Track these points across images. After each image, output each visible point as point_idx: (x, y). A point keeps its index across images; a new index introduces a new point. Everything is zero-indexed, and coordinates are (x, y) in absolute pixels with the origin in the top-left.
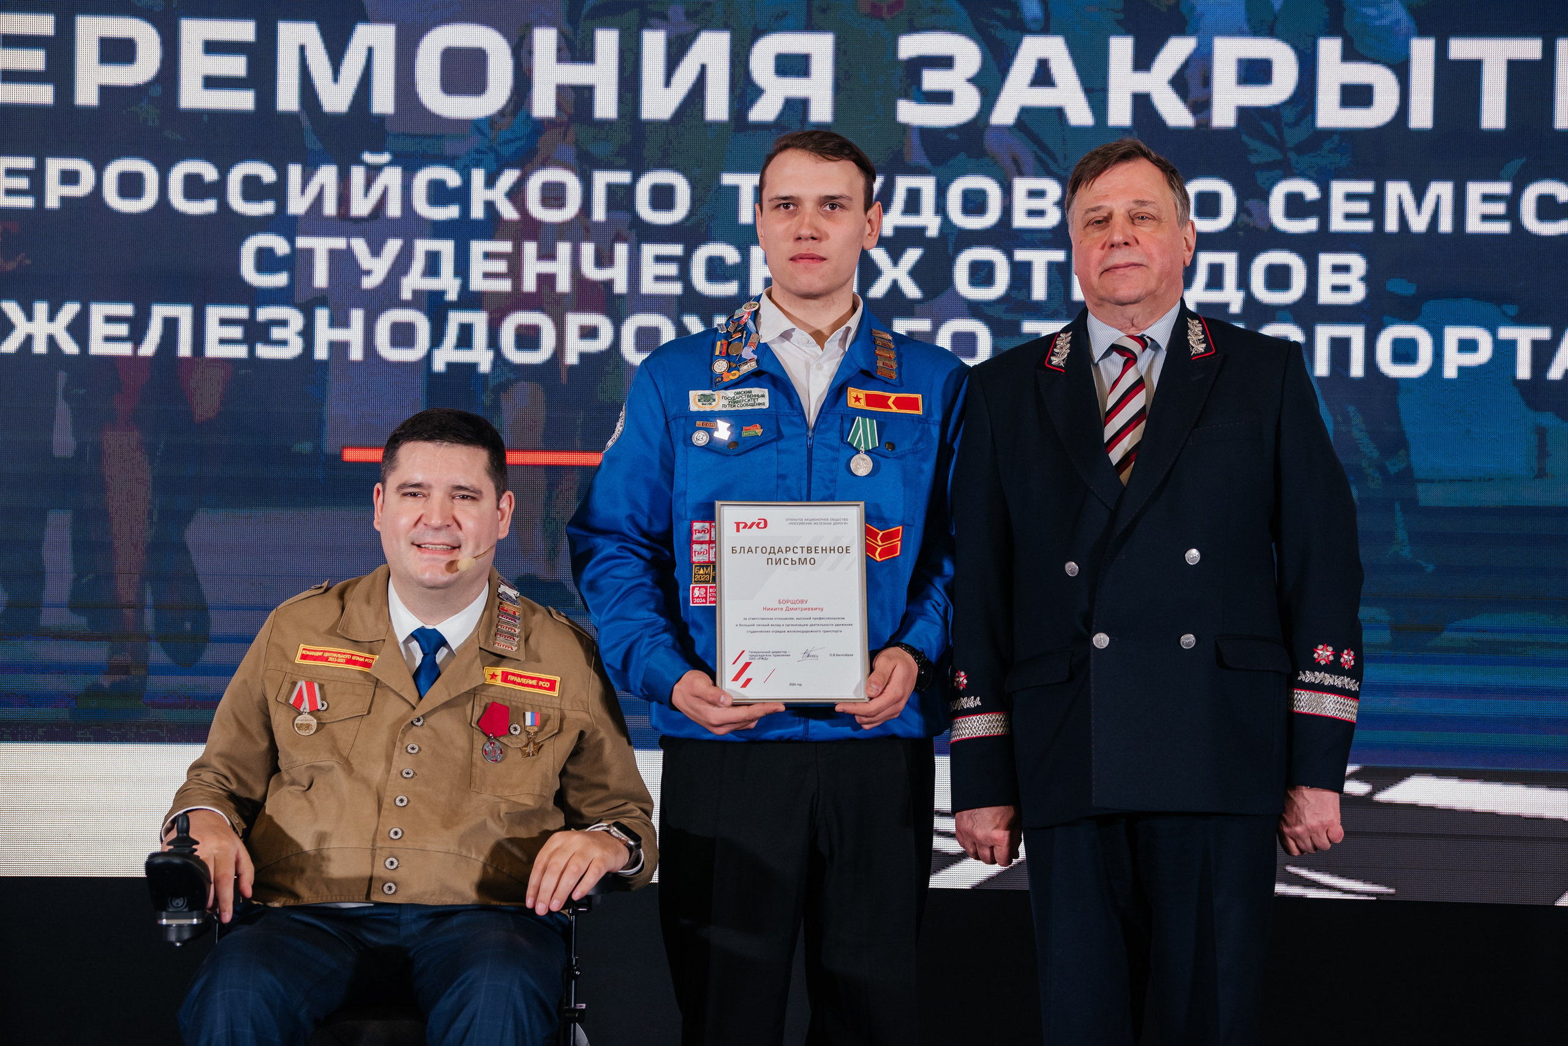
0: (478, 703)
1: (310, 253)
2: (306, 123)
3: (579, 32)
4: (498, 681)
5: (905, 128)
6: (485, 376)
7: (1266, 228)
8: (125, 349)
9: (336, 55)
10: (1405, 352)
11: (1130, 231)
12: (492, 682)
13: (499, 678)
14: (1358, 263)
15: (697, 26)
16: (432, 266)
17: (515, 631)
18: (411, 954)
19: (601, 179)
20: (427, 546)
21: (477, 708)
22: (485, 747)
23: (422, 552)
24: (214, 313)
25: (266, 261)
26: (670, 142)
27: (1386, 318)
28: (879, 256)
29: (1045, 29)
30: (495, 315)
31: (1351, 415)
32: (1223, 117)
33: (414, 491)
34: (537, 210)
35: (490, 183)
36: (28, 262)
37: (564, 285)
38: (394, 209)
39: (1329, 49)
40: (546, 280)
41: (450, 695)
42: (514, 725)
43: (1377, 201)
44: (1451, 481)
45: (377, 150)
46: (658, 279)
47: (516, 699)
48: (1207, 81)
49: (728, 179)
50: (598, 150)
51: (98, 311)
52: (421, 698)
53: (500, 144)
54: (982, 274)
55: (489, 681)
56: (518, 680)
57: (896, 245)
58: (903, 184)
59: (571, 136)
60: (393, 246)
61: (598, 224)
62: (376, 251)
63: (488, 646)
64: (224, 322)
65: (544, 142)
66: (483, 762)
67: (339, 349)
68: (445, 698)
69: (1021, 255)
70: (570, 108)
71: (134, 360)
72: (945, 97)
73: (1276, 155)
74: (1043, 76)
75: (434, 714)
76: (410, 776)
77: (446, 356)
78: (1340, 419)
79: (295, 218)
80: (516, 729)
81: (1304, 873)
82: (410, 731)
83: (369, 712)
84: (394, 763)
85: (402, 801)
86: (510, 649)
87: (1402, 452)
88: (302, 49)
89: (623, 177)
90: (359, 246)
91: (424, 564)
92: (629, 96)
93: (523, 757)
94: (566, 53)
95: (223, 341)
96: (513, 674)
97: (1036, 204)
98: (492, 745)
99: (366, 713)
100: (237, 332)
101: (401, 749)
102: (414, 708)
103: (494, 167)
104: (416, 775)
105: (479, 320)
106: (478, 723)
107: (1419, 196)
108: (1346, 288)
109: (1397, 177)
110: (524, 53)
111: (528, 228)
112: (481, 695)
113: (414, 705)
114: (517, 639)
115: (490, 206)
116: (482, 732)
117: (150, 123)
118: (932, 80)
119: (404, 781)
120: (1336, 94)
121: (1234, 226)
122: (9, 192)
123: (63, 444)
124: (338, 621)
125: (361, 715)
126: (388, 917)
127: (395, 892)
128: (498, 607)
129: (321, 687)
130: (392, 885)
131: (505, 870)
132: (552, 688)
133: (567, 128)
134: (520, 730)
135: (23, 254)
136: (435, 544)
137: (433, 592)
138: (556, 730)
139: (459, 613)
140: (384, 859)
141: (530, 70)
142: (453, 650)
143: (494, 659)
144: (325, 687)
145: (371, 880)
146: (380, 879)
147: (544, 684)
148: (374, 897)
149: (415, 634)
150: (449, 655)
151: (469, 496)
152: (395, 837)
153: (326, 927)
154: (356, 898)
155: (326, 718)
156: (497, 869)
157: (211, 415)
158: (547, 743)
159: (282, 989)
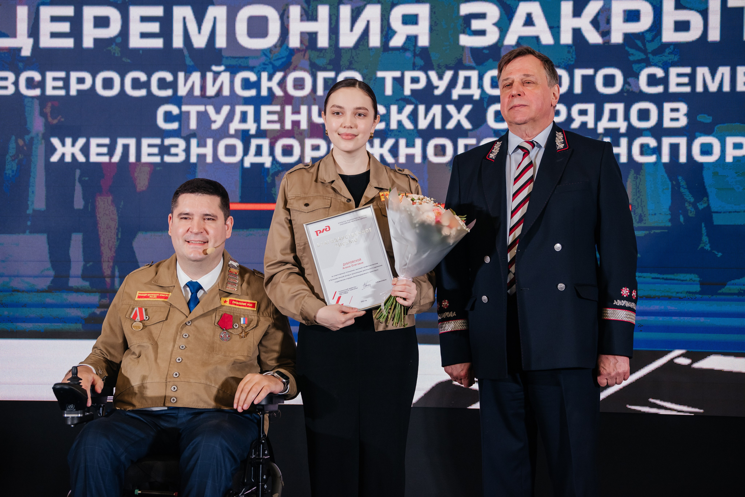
0: (218, 314)
1: (188, 113)
2: (186, 52)
3: (311, 7)
4: (228, 304)
5: (463, 48)
6: (268, 169)
7: (637, 91)
8: (105, 159)
10: (706, 150)
11: (521, 89)
12: (225, 304)
13: (228, 303)
14: (683, 107)
15: (365, 2)
16: (244, 118)
17: (236, 281)
18: (181, 431)
19: (321, 76)
21: (217, 316)
22: (221, 334)
23: (190, 245)
24: (145, 142)
25: (169, 117)
26: (353, 58)
27: (697, 134)
28: (451, 108)
30: (273, 140)
31: (680, 181)
32: (617, 38)
33: (185, 217)
34: (291, 91)
35: (270, 78)
36: (63, 120)
37: (304, 126)
38: (226, 92)
39: (668, 4)
40: (296, 124)
41: (204, 311)
42: (235, 324)
43: (692, 77)
44: (730, 212)
45: (219, 64)
47: (236, 312)
48: (608, 21)
49: (380, 74)
50: (320, 62)
51: (94, 141)
52: (190, 312)
53: (274, 60)
55: (223, 303)
56: (237, 303)
57: (459, 104)
59: (307, 56)
60: (226, 109)
61: (319, 97)
62: (218, 111)
63: (223, 289)
64: (150, 146)
65: (294, 59)
66: (220, 341)
67: (202, 157)
68: (202, 313)
70: (307, 43)
71: (110, 164)
72: (482, 33)
73: (642, 56)
74: (529, 21)
75: (196, 320)
76: (184, 348)
77: (250, 160)
78: (674, 183)
79: (181, 97)
80: (236, 326)
81: (658, 402)
82: (185, 328)
83: (167, 319)
84: (177, 342)
85: (179, 360)
86: (233, 290)
87: (705, 199)
88: (184, 18)
89: (331, 74)
90: (211, 110)
91: (191, 250)
92: (334, 36)
93: (239, 338)
94: (305, 17)
95: (149, 155)
96: (235, 301)
98: (225, 333)
99: (165, 320)
100: (155, 150)
101: (180, 336)
102: (187, 317)
103: (271, 71)
104: (187, 347)
105: (265, 143)
106: (218, 323)
107: (713, 74)
108: (677, 119)
109: (702, 65)
110: (285, 17)
111: (288, 99)
113: (187, 315)
114: (237, 285)
115: (270, 89)
116: (220, 327)
117: (116, 55)
118: (476, 25)
119: (181, 350)
120: (672, 26)
121: (622, 91)
122: (54, 88)
123: (79, 203)
124: (154, 278)
125: (163, 321)
126: (173, 415)
127: (176, 402)
128: (229, 271)
129: (146, 310)
130: (175, 398)
131: (228, 392)
132: (253, 307)
133: (305, 53)
134: (238, 326)
135: (60, 116)
136: (196, 241)
137: (195, 263)
138: (255, 326)
139: (208, 274)
140: (171, 386)
141: (288, 25)
142: (206, 291)
143: (227, 294)
144: (148, 310)
145: (165, 396)
146: (169, 397)
147: (250, 305)
148: (167, 405)
149: (188, 284)
150: (204, 293)
151: (211, 219)
152: (176, 376)
153: (142, 419)
154: (159, 405)
155: (147, 323)
156: (224, 392)
157: (144, 188)
158: (251, 332)
159: (112, 447)
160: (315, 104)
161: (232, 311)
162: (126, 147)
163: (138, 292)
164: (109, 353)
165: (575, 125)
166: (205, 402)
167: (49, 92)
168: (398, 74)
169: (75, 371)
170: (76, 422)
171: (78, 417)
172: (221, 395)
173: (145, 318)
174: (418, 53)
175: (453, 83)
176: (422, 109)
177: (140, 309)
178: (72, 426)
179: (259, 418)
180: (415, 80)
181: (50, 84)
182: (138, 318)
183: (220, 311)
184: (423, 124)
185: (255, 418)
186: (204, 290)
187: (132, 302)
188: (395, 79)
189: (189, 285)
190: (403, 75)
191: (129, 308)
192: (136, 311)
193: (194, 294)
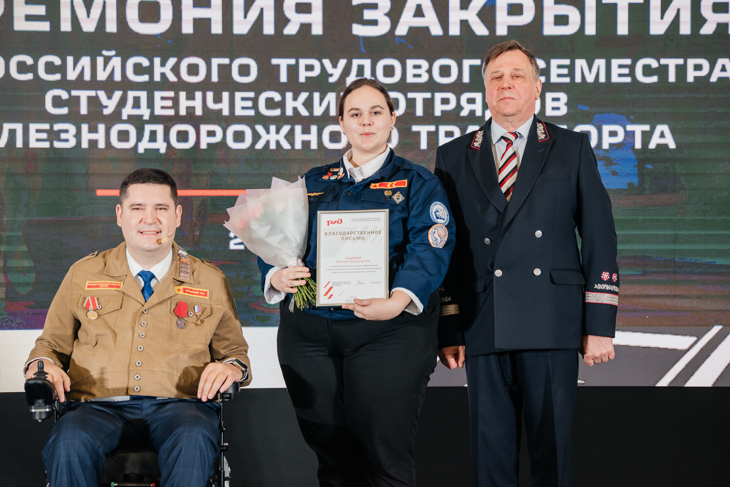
0: (173, 303)
1: (78, 98)
2: (74, 36)
4: (181, 292)
5: (356, 37)
6: (163, 155)
9: (88, 5)
11: (511, 82)
12: (179, 293)
13: (182, 291)
14: (563, 97)
16: (137, 104)
17: (188, 271)
18: (148, 423)
19: (216, 62)
20: (145, 232)
21: (173, 305)
22: (177, 322)
23: (143, 235)
24: (33, 127)
25: (57, 102)
27: (576, 122)
30: (167, 126)
32: (501, 31)
33: (137, 207)
34: (185, 76)
35: (163, 64)
37: (199, 112)
38: (118, 77)
40: (191, 110)
41: (160, 300)
42: (190, 312)
43: (571, 68)
45: (109, 49)
46: (243, 108)
47: (190, 300)
48: (493, 13)
49: (275, 61)
52: (146, 301)
55: (177, 292)
56: (190, 292)
60: (118, 95)
61: (214, 83)
62: (110, 97)
63: (177, 278)
64: (38, 131)
66: (177, 328)
67: (93, 143)
68: (158, 301)
69: (410, 95)
72: (374, 23)
74: (419, 12)
75: (153, 308)
76: (144, 337)
77: (144, 145)
79: (71, 82)
80: (191, 314)
82: (142, 316)
83: (121, 308)
84: (136, 331)
85: (140, 348)
86: (186, 279)
88: (72, 1)
89: (226, 61)
90: (102, 95)
91: (145, 241)
93: (195, 326)
94: (197, 3)
95: (38, 140)
96: (188, 289)
97: (417, 71)
98: (181, 321)
100: (44, 136)
101: (139, 324)
102: (143, 306)
103: (164, 57)
104: (146, 336)
105: (159, 128)
107: (590, 66)
108: (558, 109)
109: (580, 57)
110: (177, 3)
111: (181, 85)
113: (143, 304)
114: (189, 274)
115: (163, 75)
118: (368, 14)
119: (141, 339)
120: (552, 20)
124: (104, 268)
125: (117, 310)
126: (136, 406)
127: (140, 390)
128: (179, 260)
129: (98, 299)
130: (138, 387)
131: (189, 381)
132: (206, 295)
134: (193, 314)
136: (150, 231)
137: (149, 253)
138: (210, 314)
139: (161, 262)
140: (134, 375)
141: (181, 11)
142: (159, 280)
143: (179, 283)
144: (100, 299)
145: (128, 386)
146: (131, 386)
147: (202, 293)
148: (130, 393)
149: (140, 273)
150: (157, 282)
151: (163, 208)
152: (138, 365)
153: (108, 411)
154: (121, 394)
155: (101, 313)
156: (185, 380)
158: (206, 320)
159: (91, 440)
160: (210, 90)
161: (186, 300)
162: (12, 133)
163: (87, 281)
164: (59, 345)
165: (464, 113)
166: (168, 391)
168: (292, 61)
169: (42, 365)
170: (44, 417)
171: (46, 412)
172: (182, 384)
175: (346, 71)
176: (316, 96)
178: (40, 421)
179: (219, 406)
180: (310, 68)
183: (175, 299)
184: (318, 111)
185: (215, 406)
186: (156, 279)
187: (82, 292)
188: (289, 67)
189: (142, 275)
190: (297, 63)
191: (79, 298)
192: (88, 300)
193: (147, 283)
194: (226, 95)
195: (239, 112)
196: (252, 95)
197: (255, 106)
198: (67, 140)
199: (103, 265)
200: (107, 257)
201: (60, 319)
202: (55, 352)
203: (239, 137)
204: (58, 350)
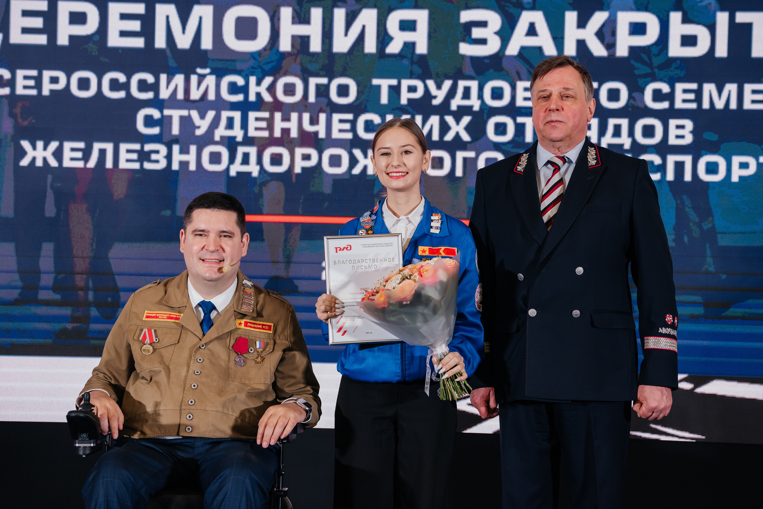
0: (233, 337)
1: (170, 117)
2: (169, 53)
3: (303, 9)
4: (243, 326)
5: (463, 57)
7: (643, 107)
8: (80, 164)
9: (184, 20)
10: (712, 169)
12: (240, 327)
13: (243, 325)
14: (689, 124)
15: (361, 6)
16: (230, 125)
17: (251, 302)
18: (199, 462)
19: (313, 81)
20: (207, 260)
21: (232, 340)
22: (236, 359)
23: (205, 263)
24: (123, 147)
25: (149, 121)
26: (347, 64)
27: (703, 152)
28: (450, 119)
29: (533, 7)
30: (261, 148)
31: (685, 200)
32: (622, 51)
33: (200, 233)
34: (281, 96)
35: (259, 83)
36: (34, 121)
38: (211, 96)
39: (675, 17)
40: (286, 132)
41: (218, 334)
42: (251, 348)
43: (699, 93)
44: (735, 233)
45: (204, 67)
46: (341, 131)
47: (252, 335)
48: (614, 33)
49: (375, 82)
50: (312, 67)
51: (68, 145)
52: (204, 335)
53: (263, 64)
54: (501, 129)
55: (238, 326)
56: (253, 326)
57: (458, 115)
58: (462, 84)
59: (298, 60)
60: (211, 114)
61: (311, 104)
62: (202, 116)
63: (238, 310)
64: (128, 151)
65: (285, 63)
66: (235, 366)
67: (184, 165)
68: (216, 335)
69: (520, 120)
70: (298, 47)
71: (85, 169)
72: (483, 42)
73: (648, 70)
74: (532, 31)
75: (210, 343)
76: (199, 373)
77: (236, 168)
78: (679, 201)
79: (163, 100)
80: (251, 350)
81: (660, 428)
82: (199, 351)
83: (179, 342)
84: (191, 367)
85: (194, 386)
86: (249, 311)
87: (710, 219)
88: (168, 17)
89: (324, 81)
90: (194, 114)
91: (206, 269)
92: (327, 40)
93: (255, 364)
94: (296, 19)
95: (128, 161)
96: (250, 323)
98: (240, 358)
99: (177, 342)
100: (135, 156)
101: (194, 360)
102: (201, 340)
103: (260, 75)
104: (202, 373)
105: (253, 151)
106: (233, 347)
107: (720, 91)
108: (682, 137)
109: (709, 81)
110: (276, 19)
111: (277, 106)
112: (234, 333)
113: (201, 338)
115: (258, 95)
116: (235, 352)
117: (93, 54)
118: (476, 33)
119: (195, 376)
120: (679, 40)
121: (627, 105)
122: (25, 87)
123: (50, 210)
124: (163, 298)
125: (174, 344)
126: (189, 444)
127: (192, 431)
128: (243, 291)
129: (155, 331)
130: (190, 427)
132: (270, 329)
133: (297, 57)
134: (253, 350)
135: (32, 117)
136: (211, 259)
137: (210, 283)
138: (271, 350)
139: (222, 293)
140: (186, 415)
141: (279, 28)
142: (220, 312)
143: (241, 316)
144: (157, 331)
145: (179, 425)
146: (184, 425)
147: (266, 327)
148: (181, 434)
149: (200, 304)
150: (217, 314)
151: (228, 236)
152: (191, 404)
153: (157, 448)
154: (173, 434)
155: (158, 346)
156: (242, 420)
157: (122, 196)
158: (267, 357)
159: (132, 479)
160: (306, 111)
161: (248, 334)
162: (103, 152)
163: (146, 311)
166: (222, 432)
167: (20, 91)
168: (394, 82)
169: (88, 397)
170: (88, 452)
171: (90, 447)
173: (155, 341)
174: (415, 60)
175: (452, 93)
176: (419, 118)
177: (150, 331)
178: (84, 456)
180: (413, 89)
181: (20, 82)
182: (148, 340)
186: (217, 311)
187: (140, 322)
188: (391, 87)
189: (202, 305)
190: (399, 83)
191: (136, 329)
192: (145, 331)
193: (207, 314)
194: (323, 117)
195: (336, 135)
196: (350, 116)
197: (353, 129)
198: (157, 161)
199: (164, 293)
200: (168, 285)
201: (116, 351)
202: (110, 384)
203: (335, 161)
204: (113, 382)
